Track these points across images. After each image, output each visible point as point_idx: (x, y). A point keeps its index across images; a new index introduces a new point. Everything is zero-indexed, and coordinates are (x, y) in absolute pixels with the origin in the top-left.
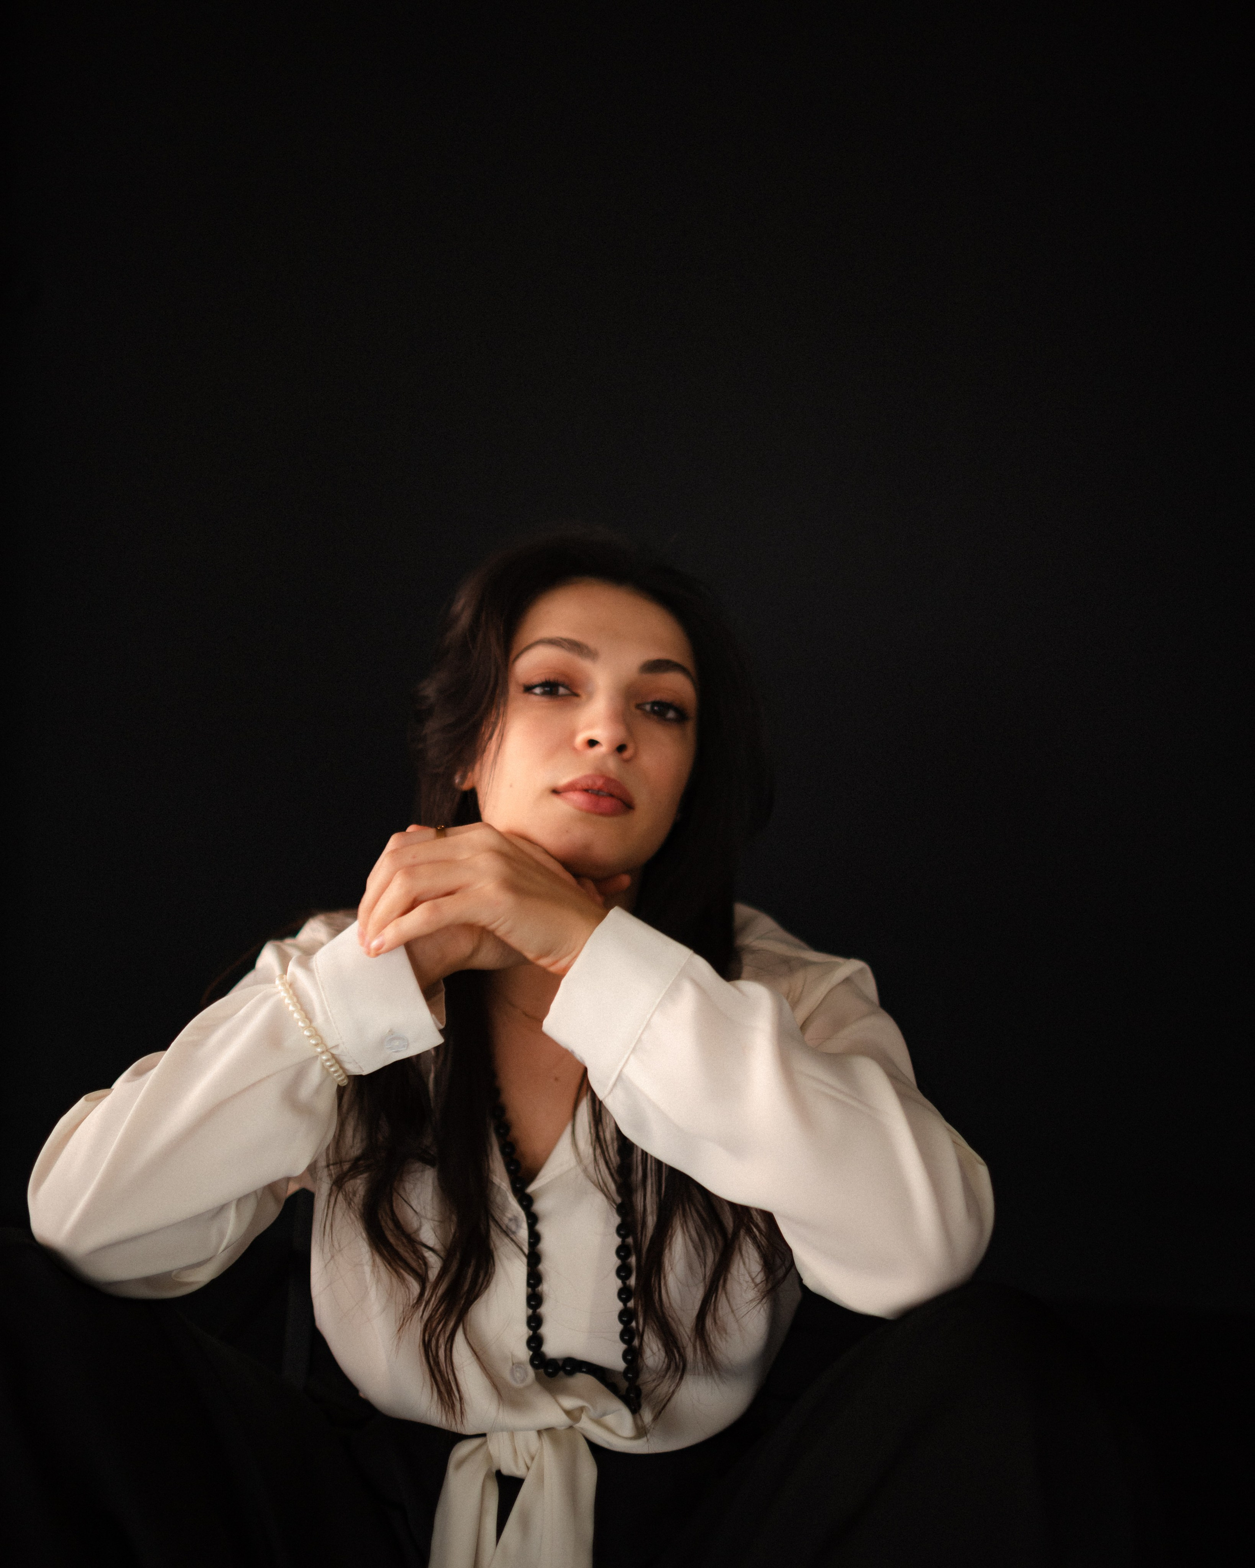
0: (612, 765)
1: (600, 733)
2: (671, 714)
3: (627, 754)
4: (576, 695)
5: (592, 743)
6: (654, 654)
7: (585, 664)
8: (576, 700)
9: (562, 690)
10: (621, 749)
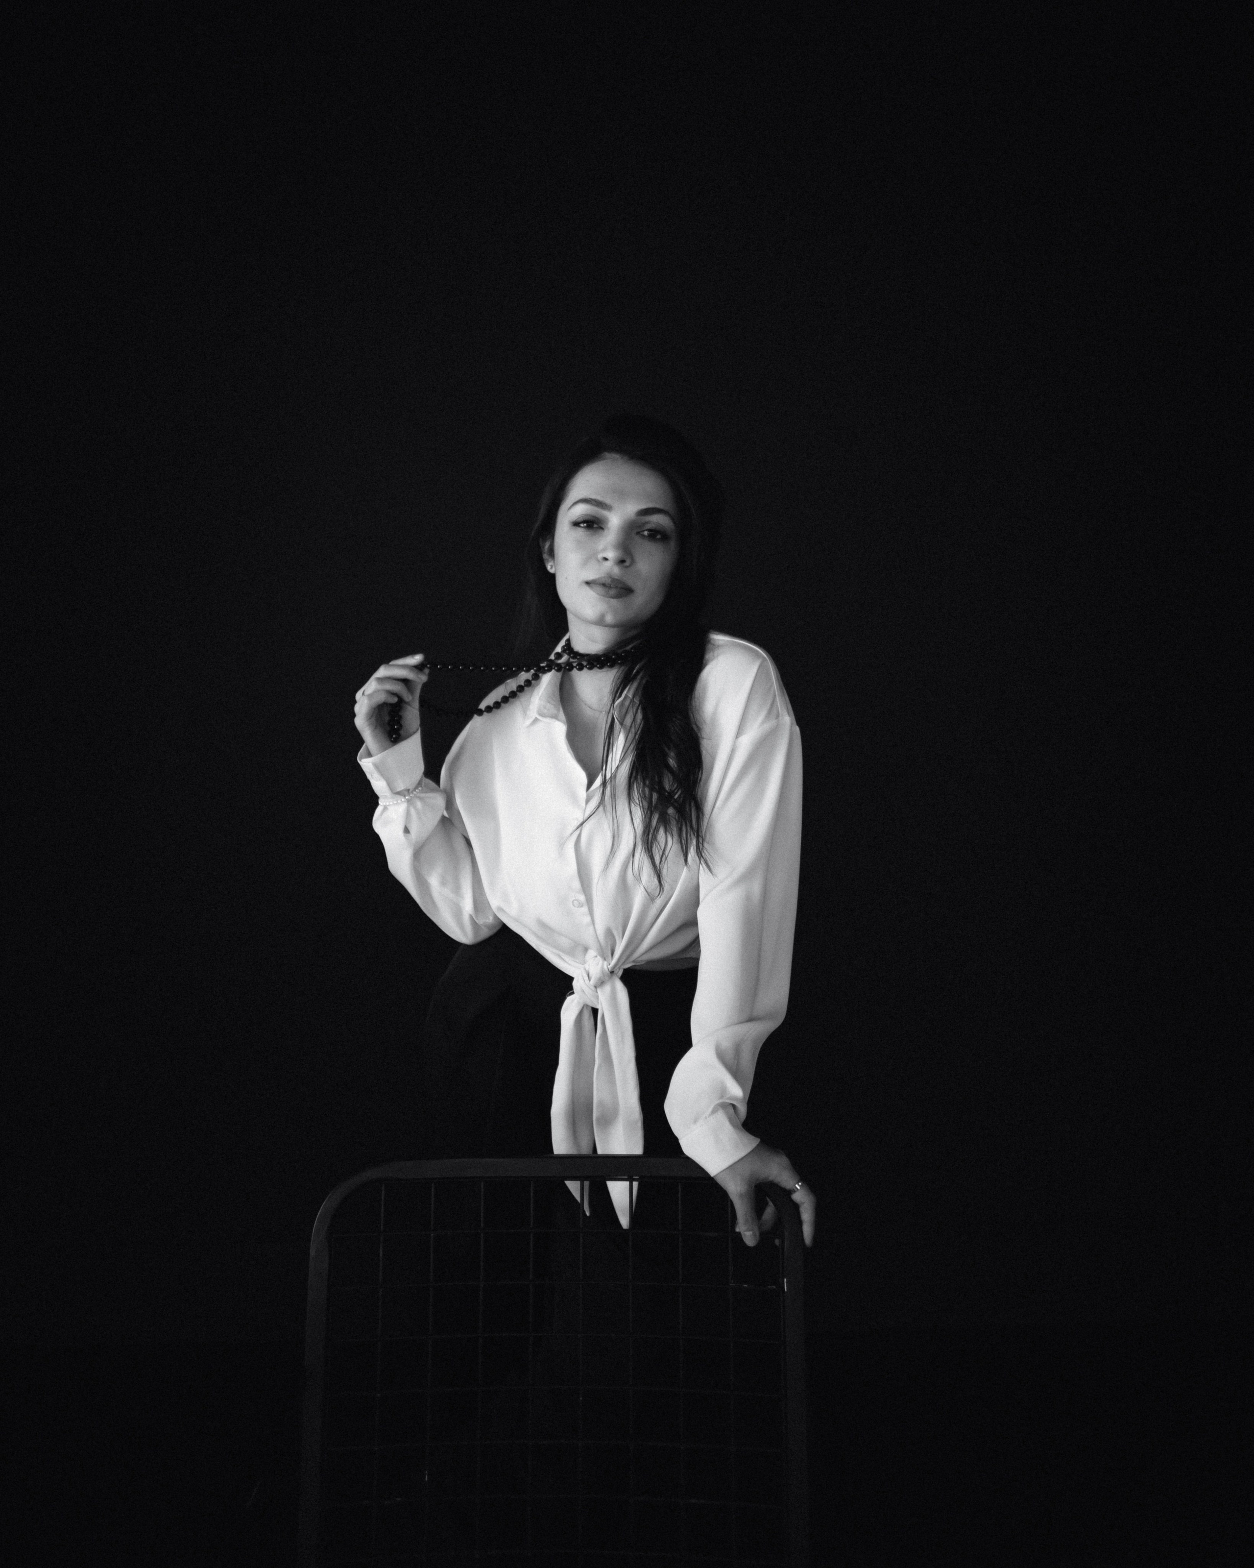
0: (616, 571)
1: (611, 554)
2: (659, 537)
3: (627, 564)
4: (602, 528)
5: (606, 559)
6: (644, 506)
7: (605, 513)
8: (601, 531)
9: (595, 526)
10: (621, 562)
